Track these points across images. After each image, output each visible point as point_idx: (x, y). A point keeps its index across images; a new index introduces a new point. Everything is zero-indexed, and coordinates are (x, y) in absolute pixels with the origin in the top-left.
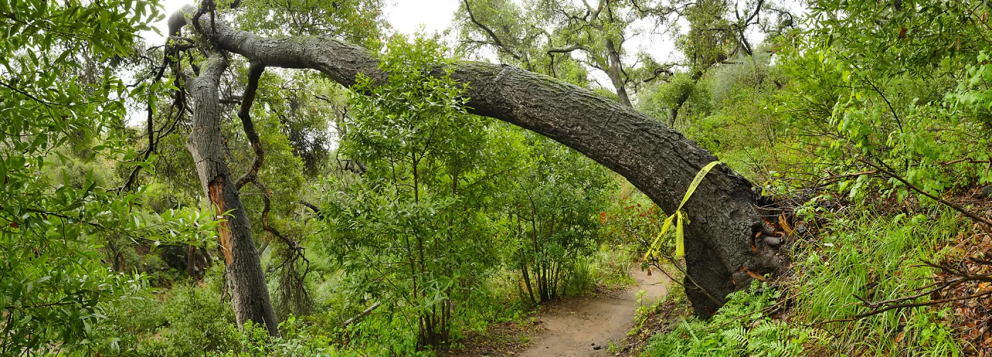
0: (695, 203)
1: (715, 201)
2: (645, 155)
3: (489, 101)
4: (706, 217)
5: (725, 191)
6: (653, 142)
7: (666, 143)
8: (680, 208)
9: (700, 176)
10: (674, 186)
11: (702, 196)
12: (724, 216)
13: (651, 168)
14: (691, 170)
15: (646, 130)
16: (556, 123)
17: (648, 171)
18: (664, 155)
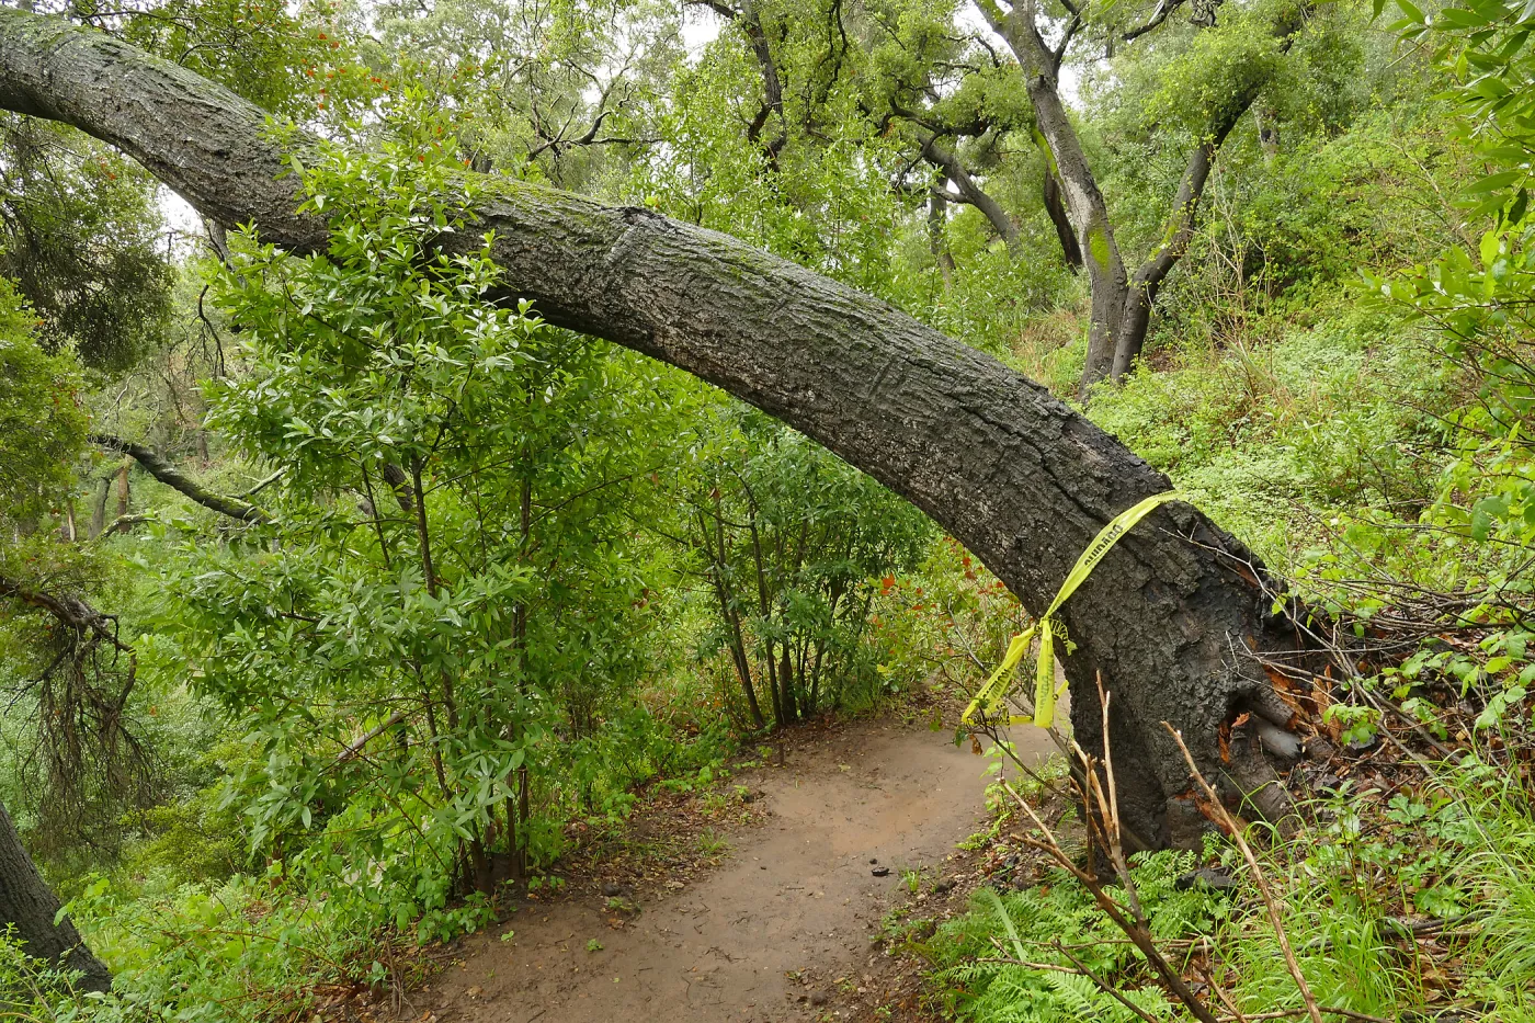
0: (1091, 606)
1: (1141, 611)
2: (971, 477)
3: (596, 311)
4: (1115, 647)
5: (1173, 586)
6: (992, 444)
7: (1026, 448)
8: (1049, 613)
9: (1105, 539)
10: (1038, 558)
11: (1109, 594)
12: (1161, 653)
13: (984, 509)
14: (1083, 521)
15: (975, 412)
16: (756, 379)
17: (979, 515)
18: (1018, 479)
